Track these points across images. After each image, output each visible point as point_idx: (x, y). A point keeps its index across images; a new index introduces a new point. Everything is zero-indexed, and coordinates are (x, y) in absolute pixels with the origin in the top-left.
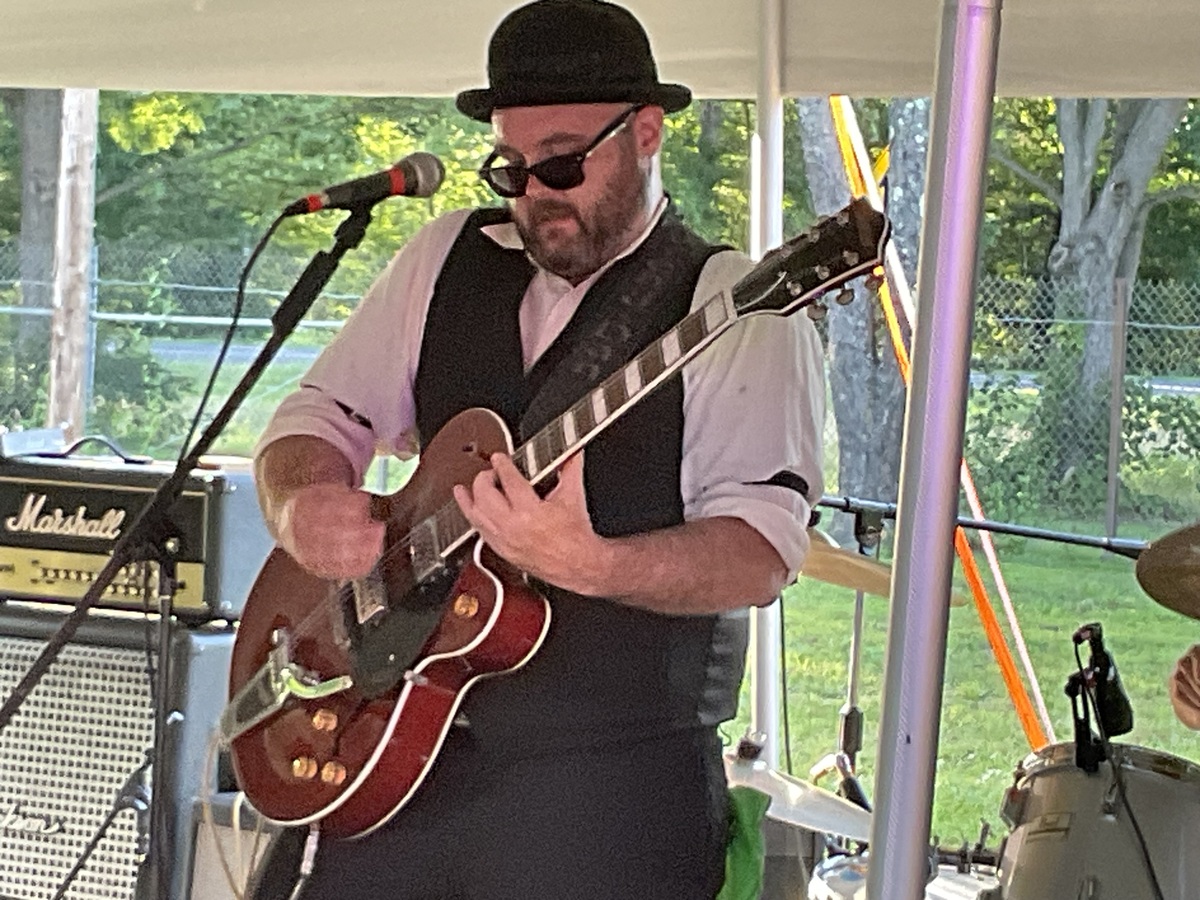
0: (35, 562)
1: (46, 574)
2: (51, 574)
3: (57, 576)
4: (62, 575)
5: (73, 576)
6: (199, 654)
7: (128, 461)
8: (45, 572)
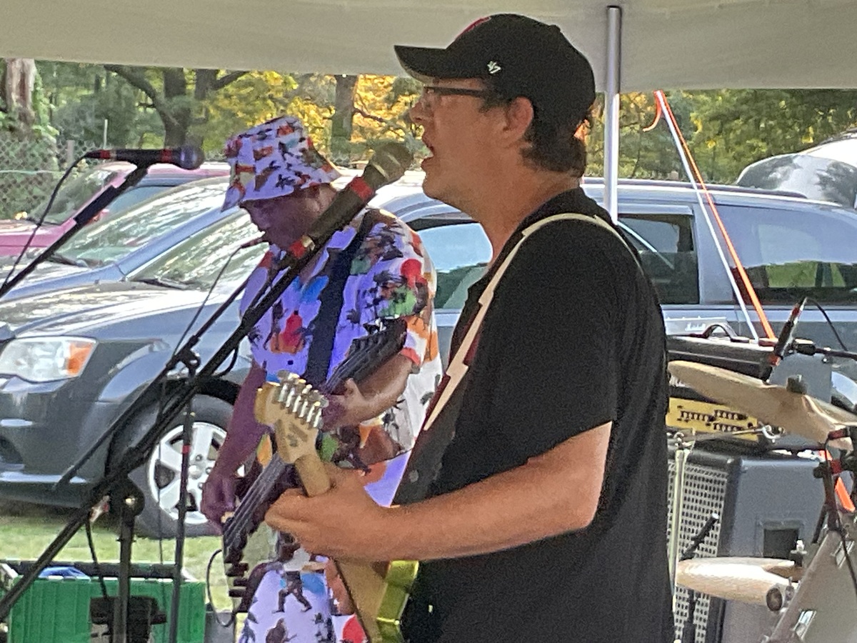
0: (680, 407)
1: (682, 416)
2: (685, 415)
3: (688, 417)
4: (690, 416)
5: (696, 416)
6: (745, 472)
7: (733, 341)
8: (683, 413)
